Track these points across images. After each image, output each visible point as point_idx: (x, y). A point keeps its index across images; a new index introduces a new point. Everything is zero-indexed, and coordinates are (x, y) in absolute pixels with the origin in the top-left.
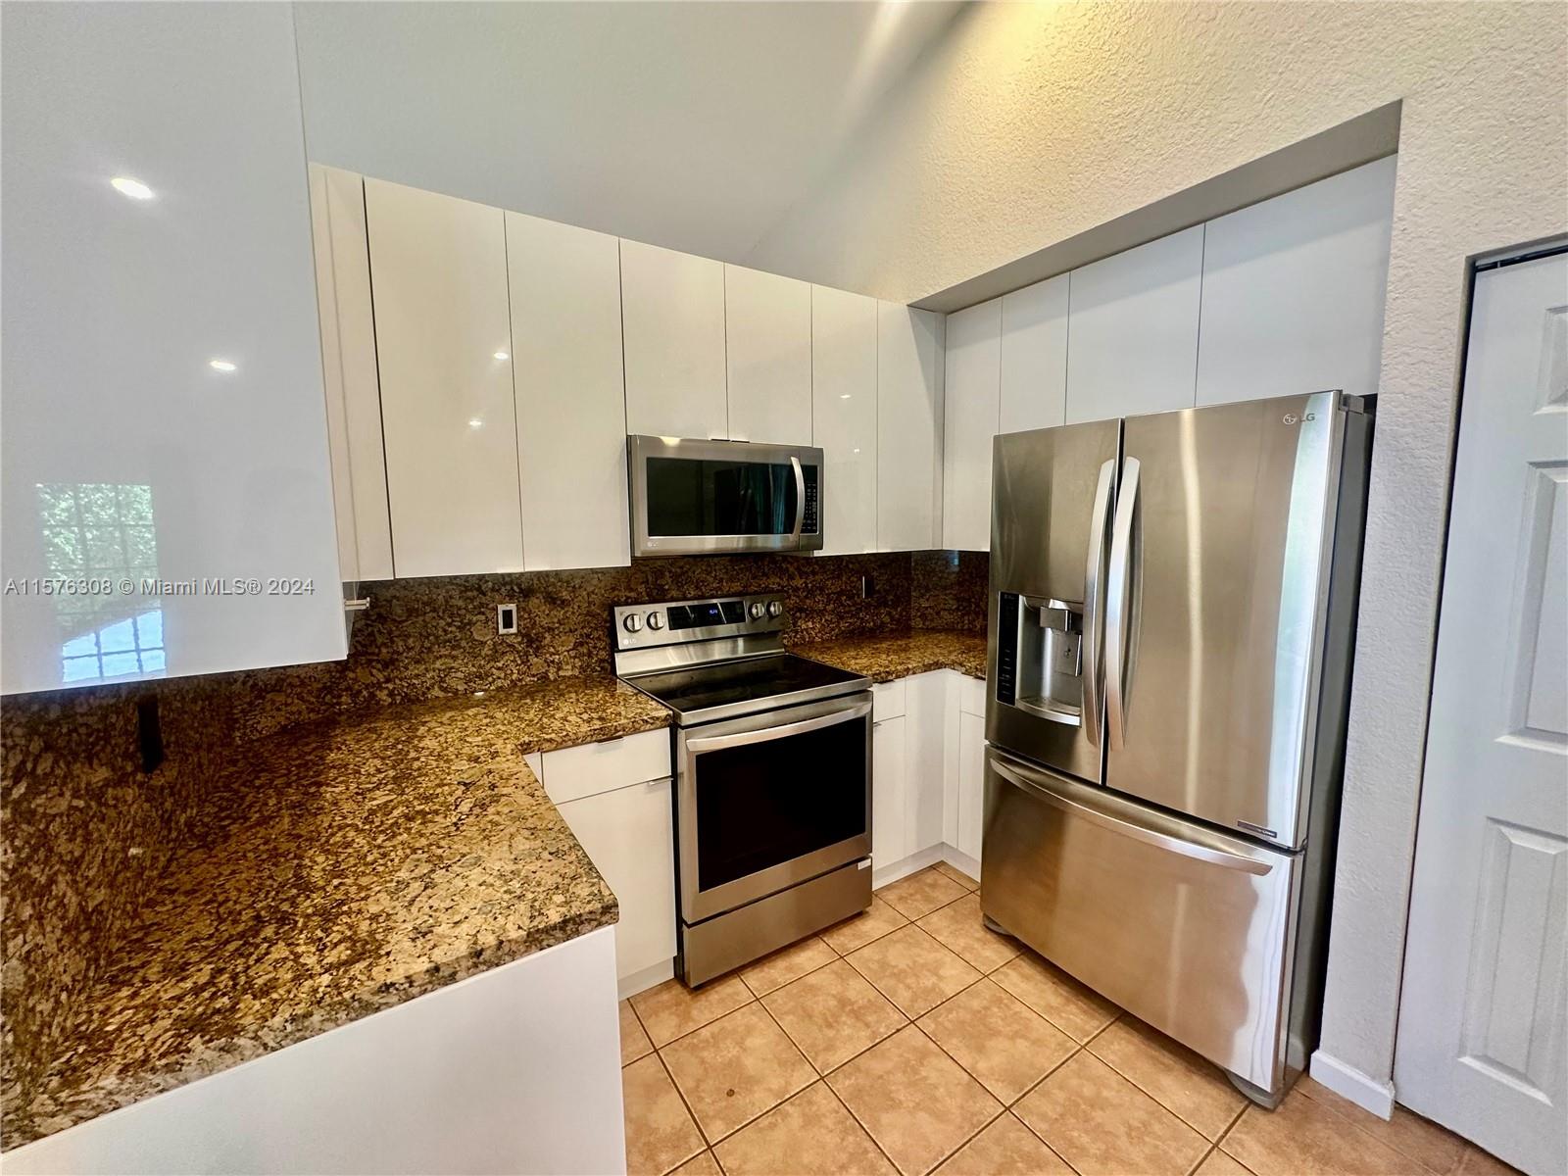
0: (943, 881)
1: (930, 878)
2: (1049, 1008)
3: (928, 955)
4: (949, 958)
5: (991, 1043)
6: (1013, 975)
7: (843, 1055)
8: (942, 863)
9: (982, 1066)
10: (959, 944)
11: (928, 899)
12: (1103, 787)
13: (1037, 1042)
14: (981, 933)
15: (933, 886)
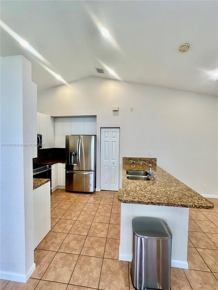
0: (59, 190)
1: (57, 190)
2: (75, 195)
3: (60, 196)
4: (63, 195)
5: (71, 199)
6: (70, 194)
7: (56, 206)
8: (58, 189)
9: (71, 200)
10: (64, 194)
11: (58, 192)
12: (79, 171)
13: (75, 197)
14: (66, 193)
15: (58, 191)
